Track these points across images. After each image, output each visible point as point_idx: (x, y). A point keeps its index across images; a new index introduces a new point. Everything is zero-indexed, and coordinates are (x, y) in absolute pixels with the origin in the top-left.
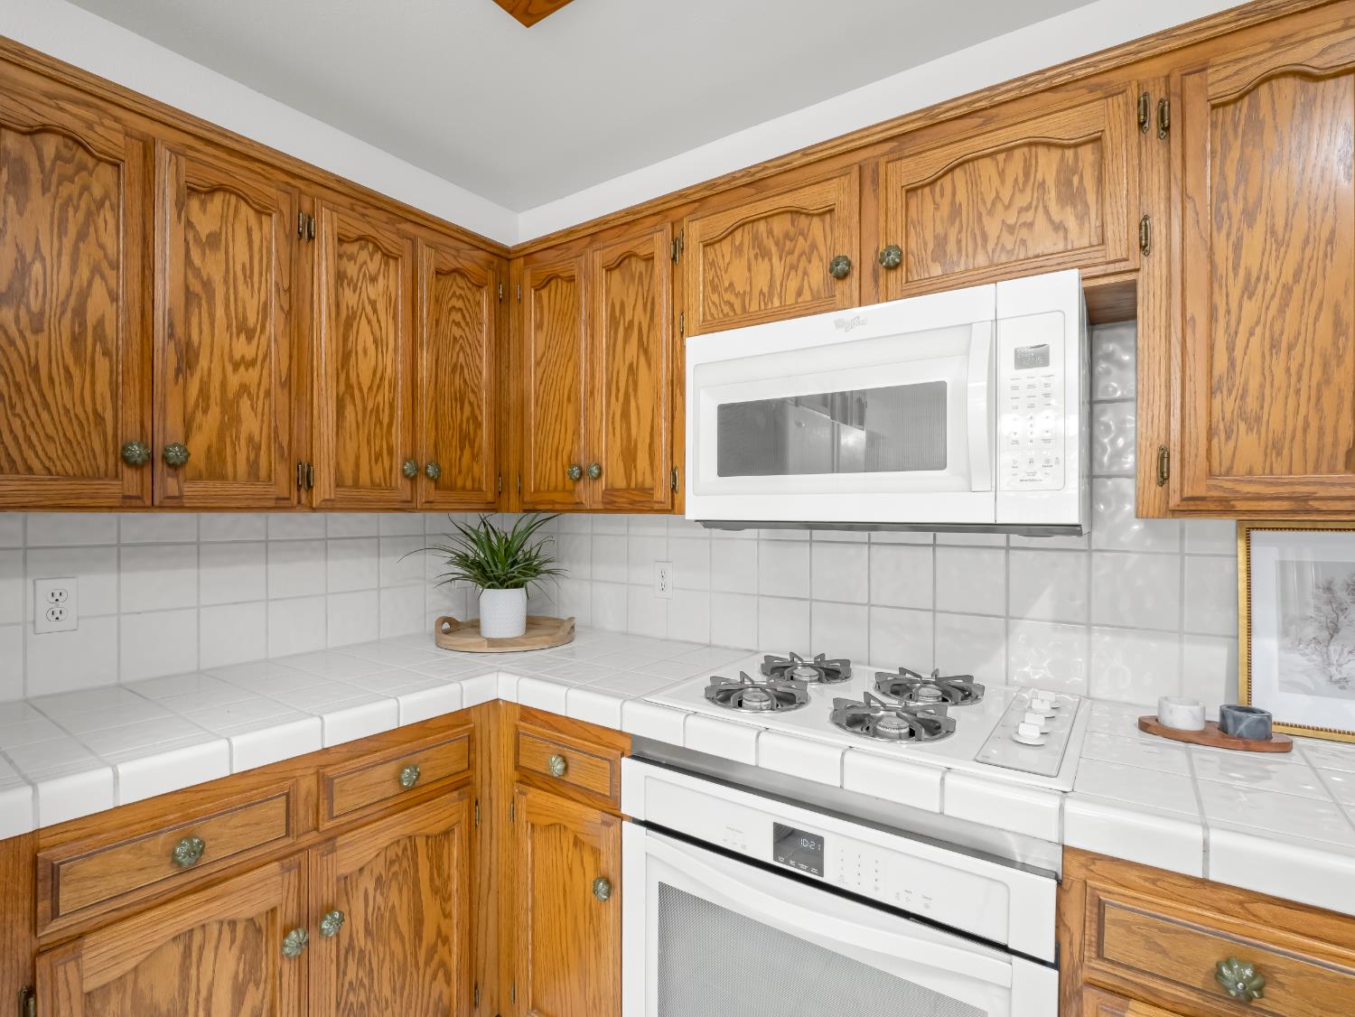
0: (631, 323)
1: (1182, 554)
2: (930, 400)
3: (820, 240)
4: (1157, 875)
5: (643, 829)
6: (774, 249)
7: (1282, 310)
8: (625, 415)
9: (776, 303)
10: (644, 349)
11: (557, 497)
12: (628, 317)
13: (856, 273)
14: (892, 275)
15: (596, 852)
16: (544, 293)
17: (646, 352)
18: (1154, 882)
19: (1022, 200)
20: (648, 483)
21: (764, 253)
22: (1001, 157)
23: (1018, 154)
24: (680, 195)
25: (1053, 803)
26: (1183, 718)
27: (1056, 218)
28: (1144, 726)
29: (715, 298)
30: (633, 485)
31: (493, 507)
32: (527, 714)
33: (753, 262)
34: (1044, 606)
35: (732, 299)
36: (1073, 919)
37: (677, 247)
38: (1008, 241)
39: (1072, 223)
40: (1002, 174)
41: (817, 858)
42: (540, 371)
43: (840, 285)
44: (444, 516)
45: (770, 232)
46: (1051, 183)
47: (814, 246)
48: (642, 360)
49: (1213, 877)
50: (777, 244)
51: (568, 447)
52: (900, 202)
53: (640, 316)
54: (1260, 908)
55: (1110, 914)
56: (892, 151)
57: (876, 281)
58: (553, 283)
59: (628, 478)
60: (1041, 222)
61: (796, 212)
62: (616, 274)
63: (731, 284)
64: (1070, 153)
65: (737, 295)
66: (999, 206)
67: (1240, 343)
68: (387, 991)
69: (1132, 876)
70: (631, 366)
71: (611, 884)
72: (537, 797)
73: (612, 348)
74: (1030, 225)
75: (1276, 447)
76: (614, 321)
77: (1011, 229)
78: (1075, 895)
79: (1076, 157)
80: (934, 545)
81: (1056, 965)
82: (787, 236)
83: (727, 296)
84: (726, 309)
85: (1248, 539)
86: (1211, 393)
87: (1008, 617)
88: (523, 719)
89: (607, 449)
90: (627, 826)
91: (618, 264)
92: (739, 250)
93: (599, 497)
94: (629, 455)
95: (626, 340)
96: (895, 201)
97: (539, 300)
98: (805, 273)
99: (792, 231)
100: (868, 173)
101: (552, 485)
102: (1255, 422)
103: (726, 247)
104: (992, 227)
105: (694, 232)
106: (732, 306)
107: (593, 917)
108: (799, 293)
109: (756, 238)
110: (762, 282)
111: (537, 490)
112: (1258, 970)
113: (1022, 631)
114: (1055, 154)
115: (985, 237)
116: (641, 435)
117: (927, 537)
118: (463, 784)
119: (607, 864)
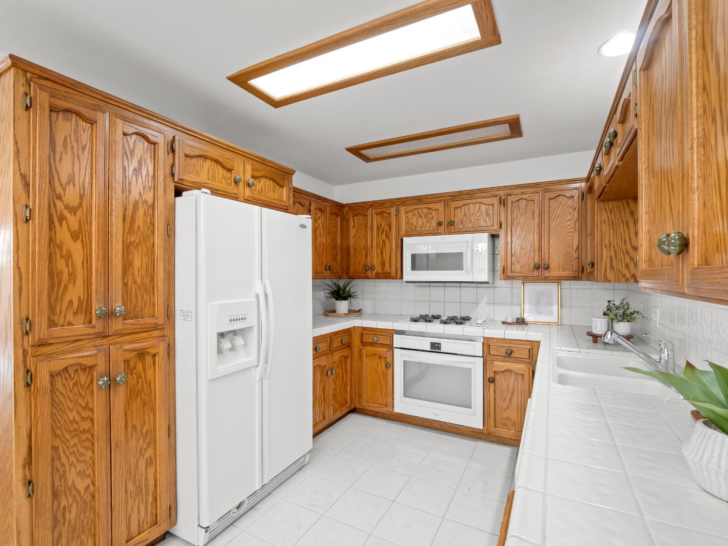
0: (384, 229)
1: (512, 288)
2: (460, 255)
3: (435, 215)
4: (498, 339)
5: (399, 349)
6: (423, 216)
7: (523, 242)
8: (382, 253)
9: (424, 229)
10: (387, 236)
11: (360, 275)
12: (383, 227)
13: (443, 225)
14: (451, 227)
15: (385, 358)
16: (355, 218)
17: (388, 237)
18: (498, 341)
19: (478, 214)
20: (389, 271)
21: (421, 217)
22: (474, 204)
23: (477, 204)
24: (399, 199)
25: (482, 330)
26: (509, 320)
27: (485, 219)
28: (503, 323)
29: (408, 226)
30: (384, 272)
31: (340, 278)
32: (364, 329)
33: (418, 218)
34: (485, 300)
35: (413, 227)
36: (485, 350)
37: (398, 211)
38: (476, 222)
39: (488, 221)
40: (474, 208)
41: (439, 348)
42: (354, 240)
43: (440, 227)
44: (320, 280)
45: (422, 212)
46: (484, 211)
47: (433, 217)
48: (387, 239)
49: (506, 338)
50: (424, 215)
51: (363, 261)
52: (453, 211)
53: (386, 228)
54: (512, 342)
55: (491, 347)
56: (451, 199)
57: (448, 227)
58: (358, 216)
59: (383, 270)
60: (482, 219)
61: (429, 209)
62: (379, 215)
63: (412, 223)
64: (487, 206)
65: (414, 226)
66: (474, 215)
67: (516, 247)
68: (338, 393)
69: (494, 340)
70: (383, 241)
71: (390, 365)
72: (369, 348)
73: (378, 236)
74: (480, 220)
75: (522, 267)
76: (378, 229)
77: (476, 220)
78: (486, 346)
79: (489, 207)
80: (460, 287)
81: (483, 357)
82: (427, 213)
83: (411, 226)
84: (411, 229)
85: (524, 284)
86: (512, 256)
87: (477, 303)
88: (363, 330)
89: (377, 263)
90: (395, 350)
91: (380, 213)
92: (414, 215)
93: (374, 274)
94: (383, 264)
95: (382, 233)
96: (452, 210)
97: (354, 220)
98: (431, 223)
99: (428, 213)
100: (446, 203)
101: (358, 272)
102: (519, 263)
103: (411, 213)
104: (473, 219)
105: (402, 209)
106: (412, 228)
107: (385, 375)
108: (430, 227)
109: (419, 213)
110: (420, 223)
111: (353, 273)
112: (511, 351)
113: (480, 306)
114: (485, 206)
115: (471, 221)
116: (386, 258)
117: (458, 285)
118: (349, 346)
119: (389, 360)
